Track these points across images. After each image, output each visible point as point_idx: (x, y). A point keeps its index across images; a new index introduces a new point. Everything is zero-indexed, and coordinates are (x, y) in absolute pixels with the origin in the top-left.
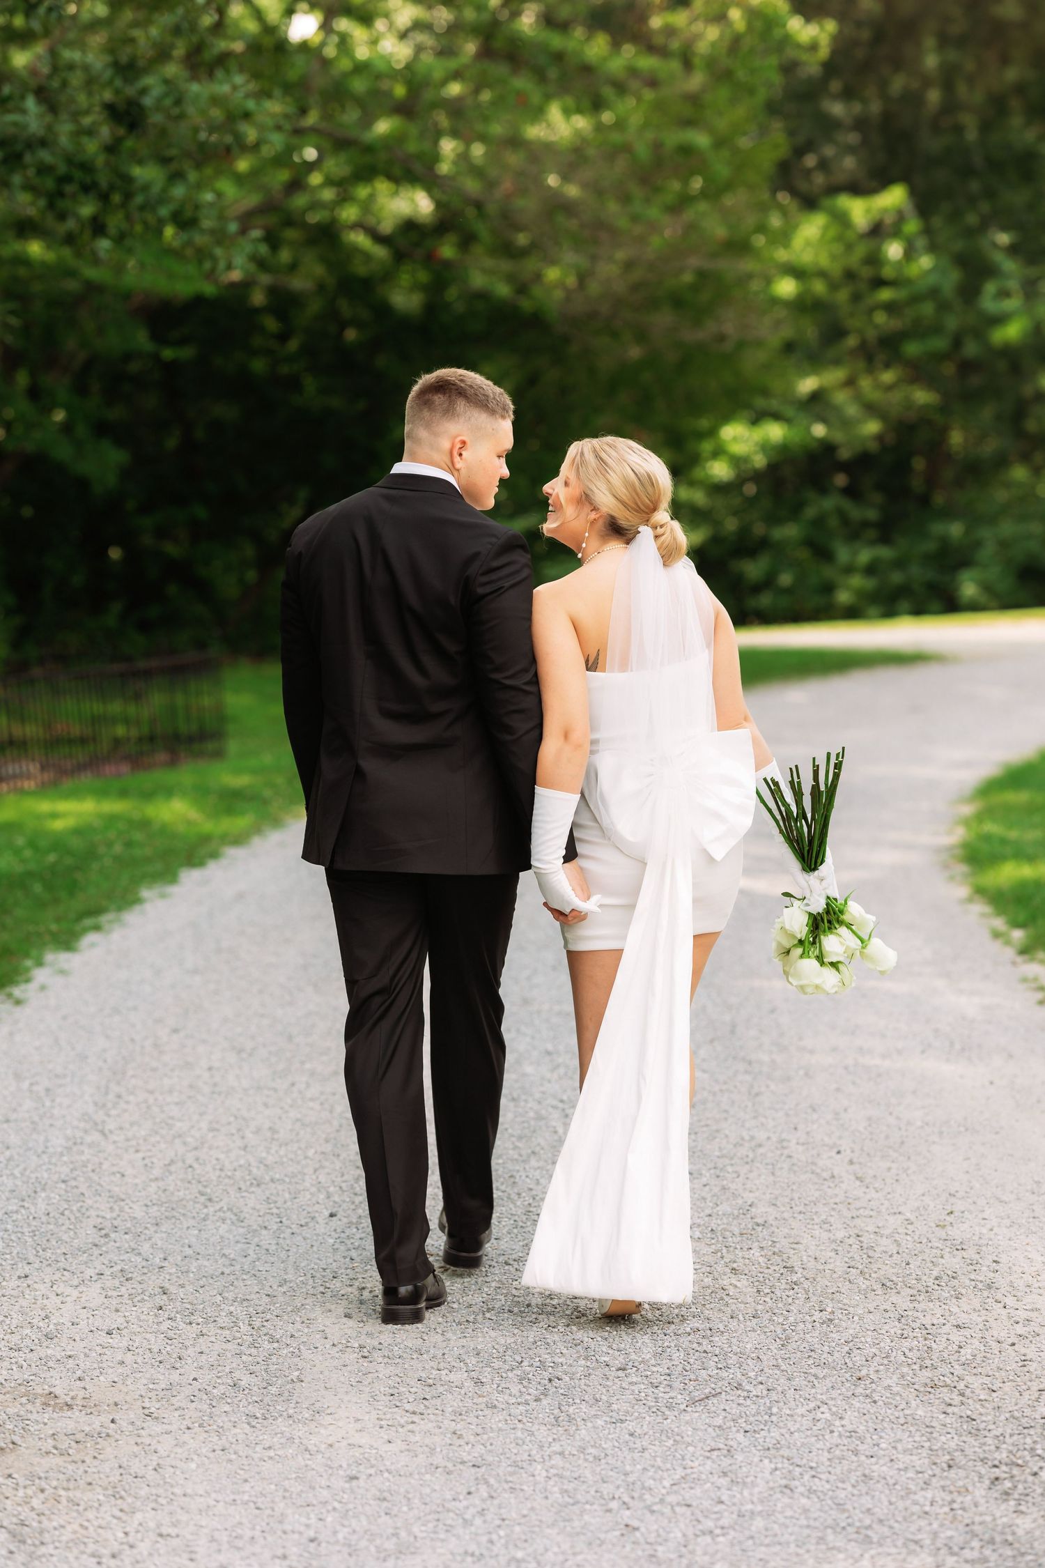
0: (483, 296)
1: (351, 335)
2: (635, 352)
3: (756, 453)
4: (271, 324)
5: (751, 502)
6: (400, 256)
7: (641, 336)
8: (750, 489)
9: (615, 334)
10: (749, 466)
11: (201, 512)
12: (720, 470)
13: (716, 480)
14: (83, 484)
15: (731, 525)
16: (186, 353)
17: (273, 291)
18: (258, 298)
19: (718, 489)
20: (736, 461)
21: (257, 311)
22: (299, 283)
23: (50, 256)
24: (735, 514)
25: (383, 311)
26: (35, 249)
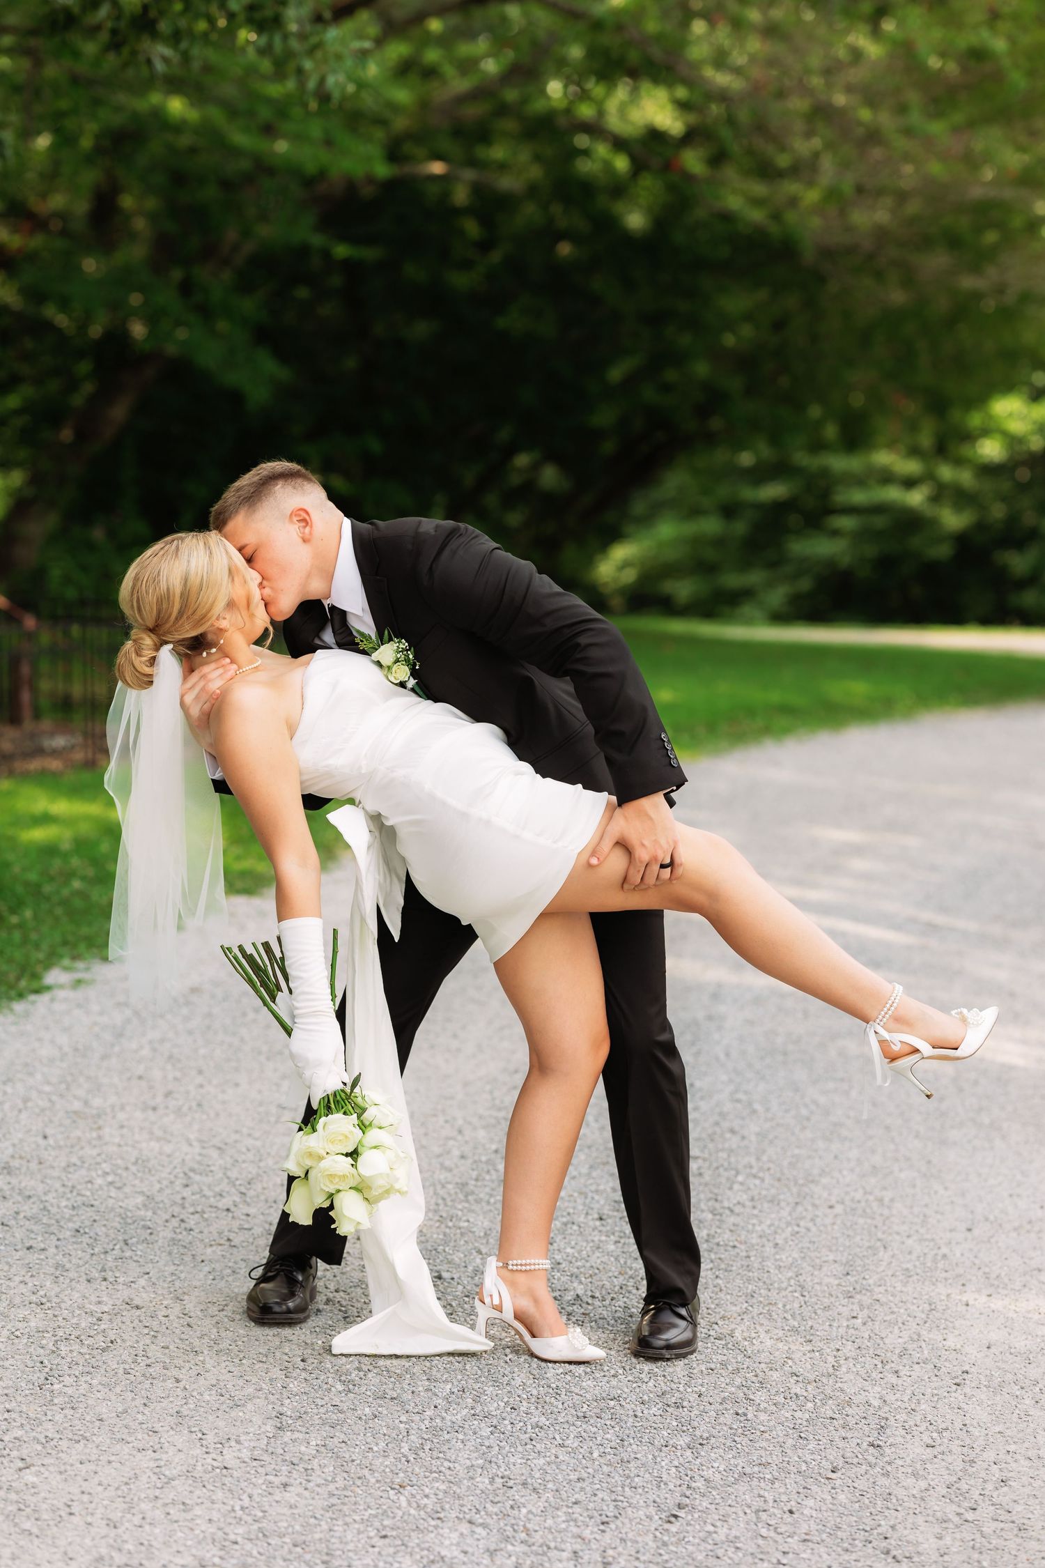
0: (727, 217)
1: (565, 249)
2: (897, 297)
3: (1033, 433)
4: (472, 228)
5: (1023, 488)
6: (639, 166)
7: (909, 279)
8: (1024, 474)
9: (879, 275)
10: (1024, 448)
11: (375, 446)
12: (991, 449)
13: (986, 460)
14: (236, 398)
15: (998, 512)
16: (369, 254)
17: (478, 190)
18: (461, 195)
19: (988, 470)
20: (1013, 441)
21: (457, 212)
22: (507, 183)
23: (193, 115)
24: (1003, 499)
25: (607, 225)
26: (176, 106)
